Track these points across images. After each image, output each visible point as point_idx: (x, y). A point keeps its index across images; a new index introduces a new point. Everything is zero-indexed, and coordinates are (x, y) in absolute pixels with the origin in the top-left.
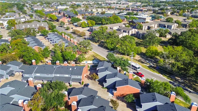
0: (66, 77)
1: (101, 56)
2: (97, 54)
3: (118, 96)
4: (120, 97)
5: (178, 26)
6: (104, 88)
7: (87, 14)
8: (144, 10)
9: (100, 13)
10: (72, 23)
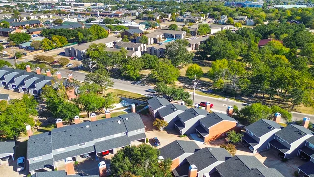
0: (118, 138)
1: (130, 93)
2: (121, 91)
3: (211, 140)
4: (213, 141)
5: (187, 35)
6: (183, 136)
7: (28, 25)
8: (120, 15)
9: (51, 21)
10: (15, 44)
